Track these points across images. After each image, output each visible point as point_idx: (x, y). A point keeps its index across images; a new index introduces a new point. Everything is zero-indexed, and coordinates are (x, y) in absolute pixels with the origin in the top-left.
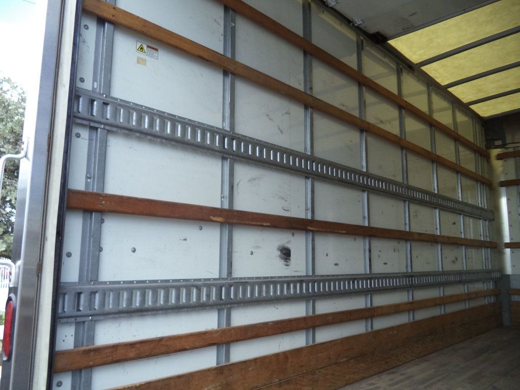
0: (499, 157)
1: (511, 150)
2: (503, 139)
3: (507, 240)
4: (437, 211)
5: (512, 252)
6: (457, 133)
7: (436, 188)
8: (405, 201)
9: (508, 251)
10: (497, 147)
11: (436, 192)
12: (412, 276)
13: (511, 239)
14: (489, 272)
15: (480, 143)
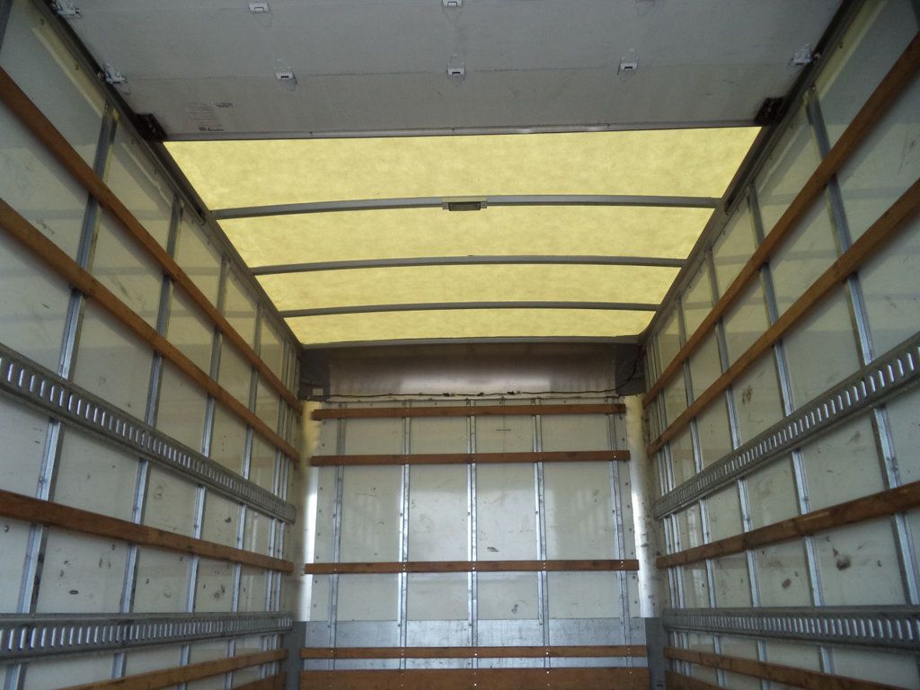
0: (317, 416)
1: (335, 406)
2: (326, 387)
3: (310, 558)
4: (202, 492)
5: (315, 581)
6: (259, 358)
7: (207, 448)
8: (142, 461)
9: (308, 579)
10: (315, 399)
11: (206, 455)
12: (129, 622)
13: (317, 557)
14: (273, 617)
15: (290, 384)
